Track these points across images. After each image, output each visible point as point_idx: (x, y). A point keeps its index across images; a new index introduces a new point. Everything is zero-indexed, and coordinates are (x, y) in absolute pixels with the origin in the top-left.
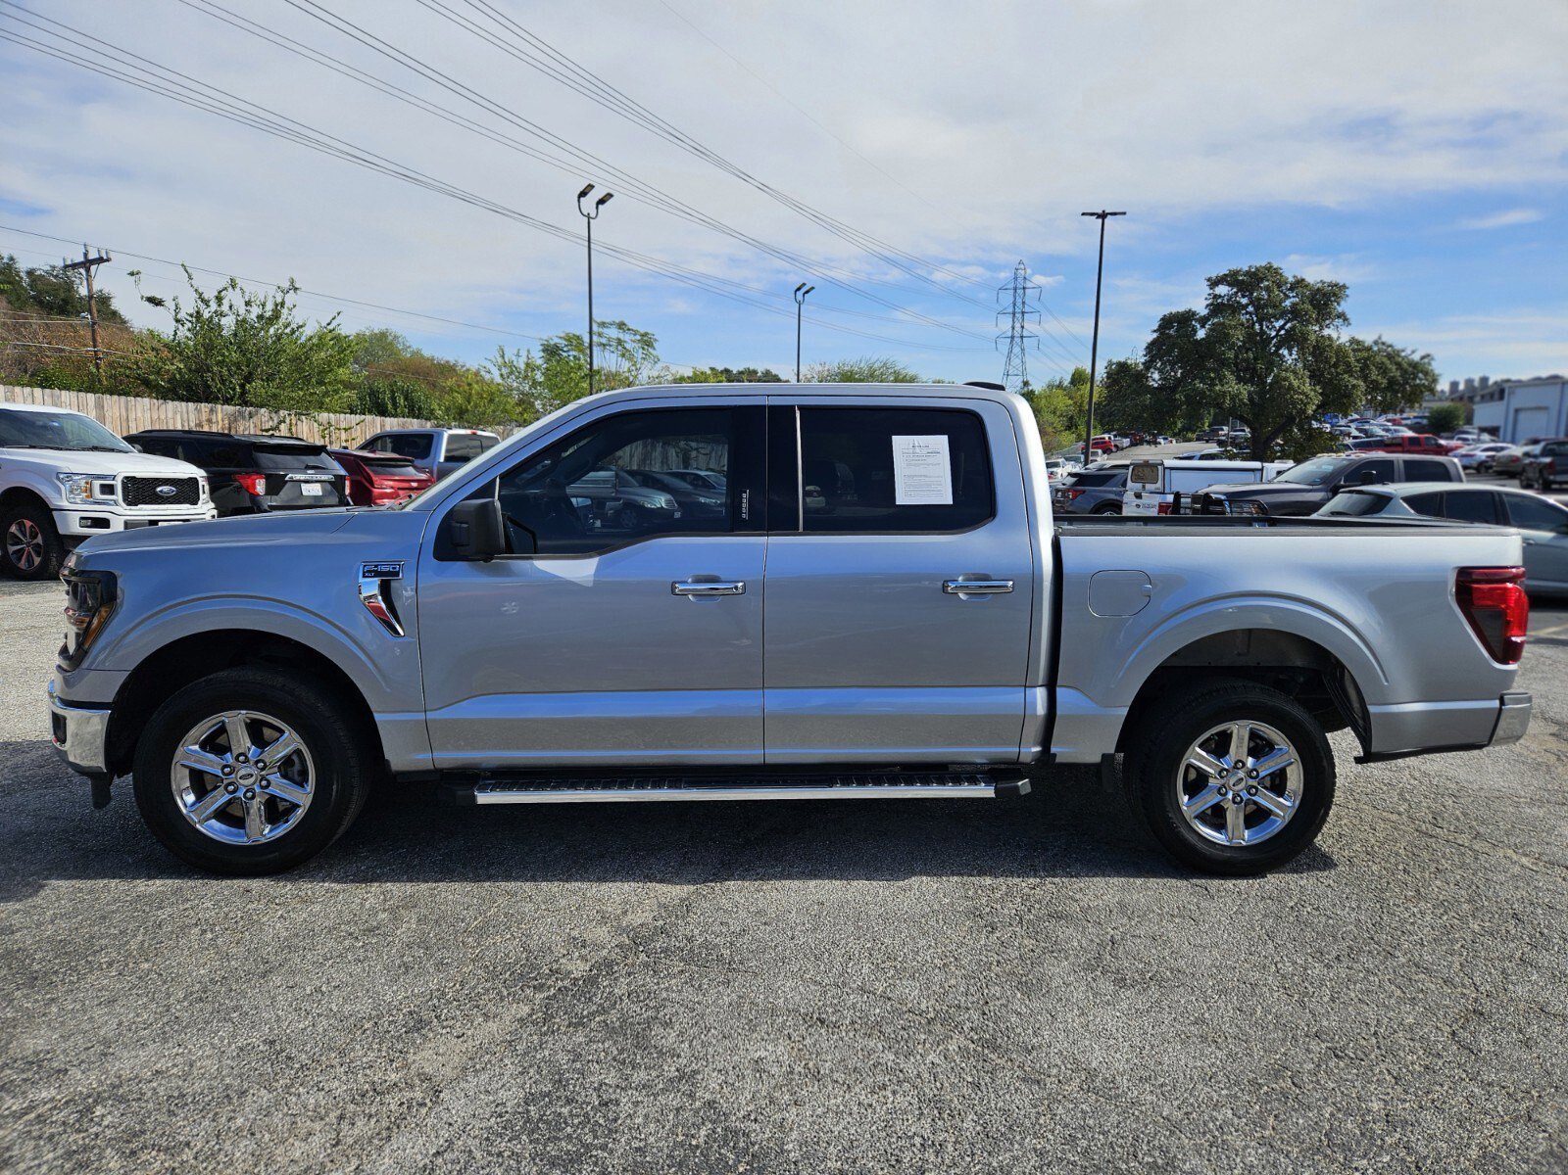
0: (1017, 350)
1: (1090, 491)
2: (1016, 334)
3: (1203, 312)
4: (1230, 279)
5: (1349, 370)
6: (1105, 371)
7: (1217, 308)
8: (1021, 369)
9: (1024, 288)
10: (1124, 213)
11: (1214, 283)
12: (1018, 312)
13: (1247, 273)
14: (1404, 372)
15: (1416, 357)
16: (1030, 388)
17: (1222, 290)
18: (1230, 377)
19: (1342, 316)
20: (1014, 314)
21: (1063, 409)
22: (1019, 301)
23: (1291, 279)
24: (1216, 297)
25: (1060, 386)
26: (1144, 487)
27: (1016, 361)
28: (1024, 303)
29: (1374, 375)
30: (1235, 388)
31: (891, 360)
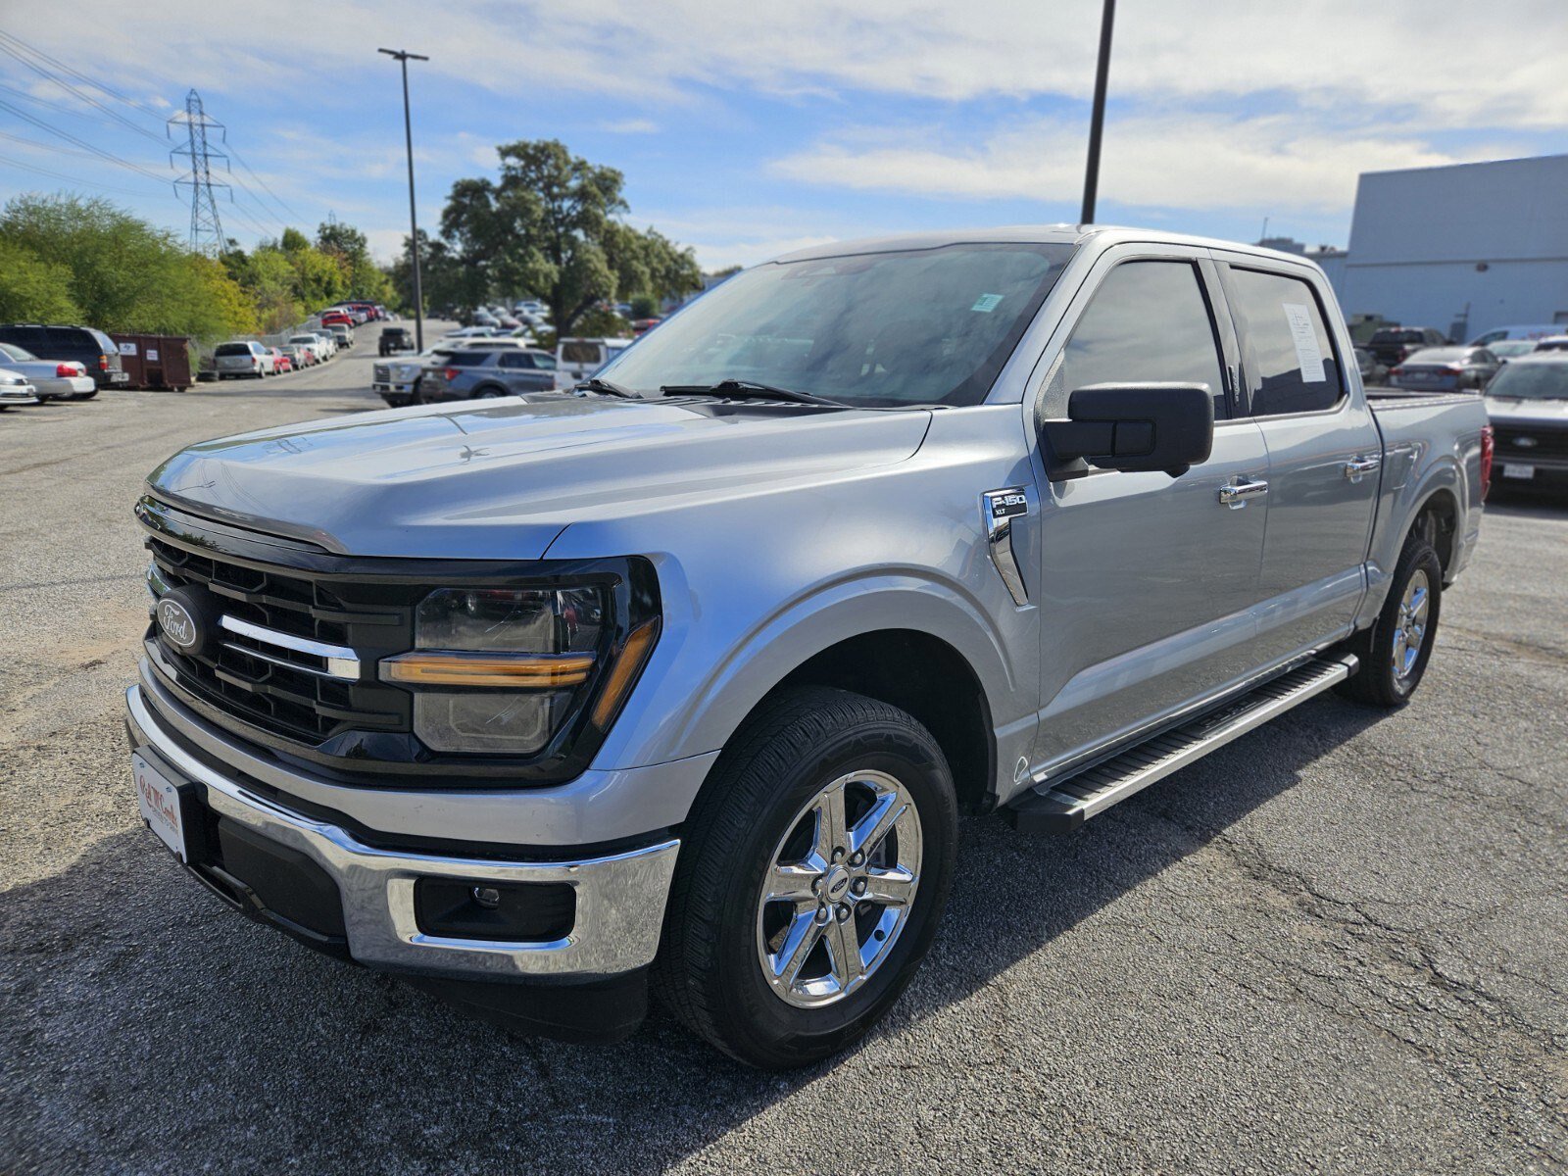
0: (203, 200)
1: (468, 371)
2: (200, 180)
3: (497, 182)
4: (517, 151)
5: (636, 258)
6: (318, 235)
7: (511, 181)
8: (213, 223)
9: (203, 125)
10: (426, 59)
11: (505, 153)
12: (199, 154)
13: (536, 148)
14: (675, 262)
15: (680, 249)
16: (238, 248)
17: (512, 161)
18: (539, 256)
19: (622, 203)
20: (194, 155)
21: (286, 275)
22: (198, 140)
23: (573, 160)
24: (509, 168)
25: (274, 248)
26: (581, 367)
27: (206, 214)
28: (205, 143)
29: (655, 263)
30: (544, 266)
31: (105, 198)
